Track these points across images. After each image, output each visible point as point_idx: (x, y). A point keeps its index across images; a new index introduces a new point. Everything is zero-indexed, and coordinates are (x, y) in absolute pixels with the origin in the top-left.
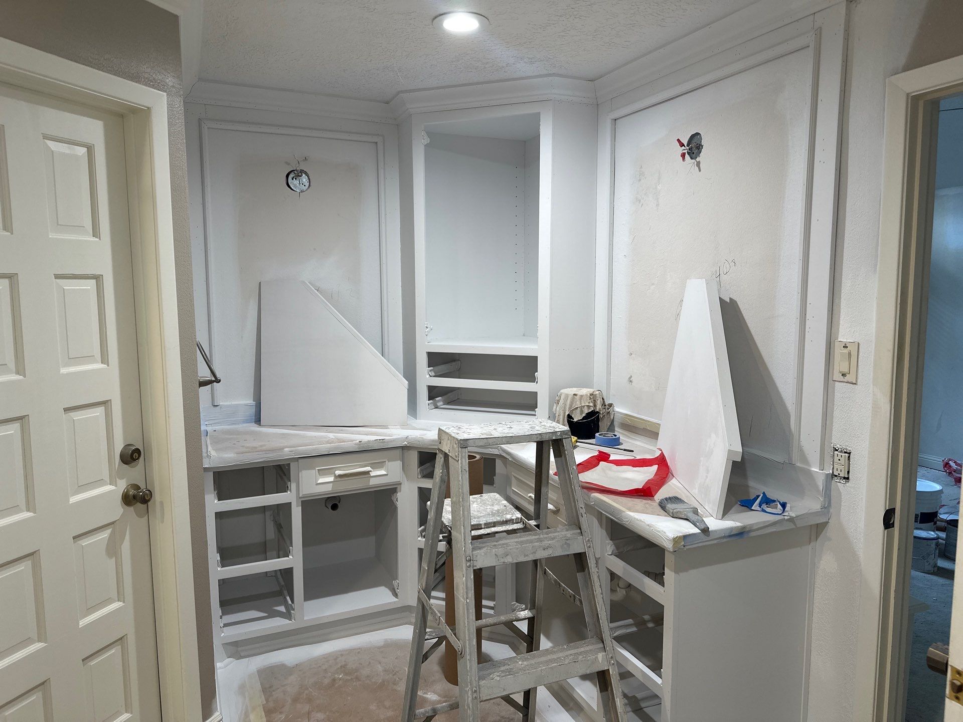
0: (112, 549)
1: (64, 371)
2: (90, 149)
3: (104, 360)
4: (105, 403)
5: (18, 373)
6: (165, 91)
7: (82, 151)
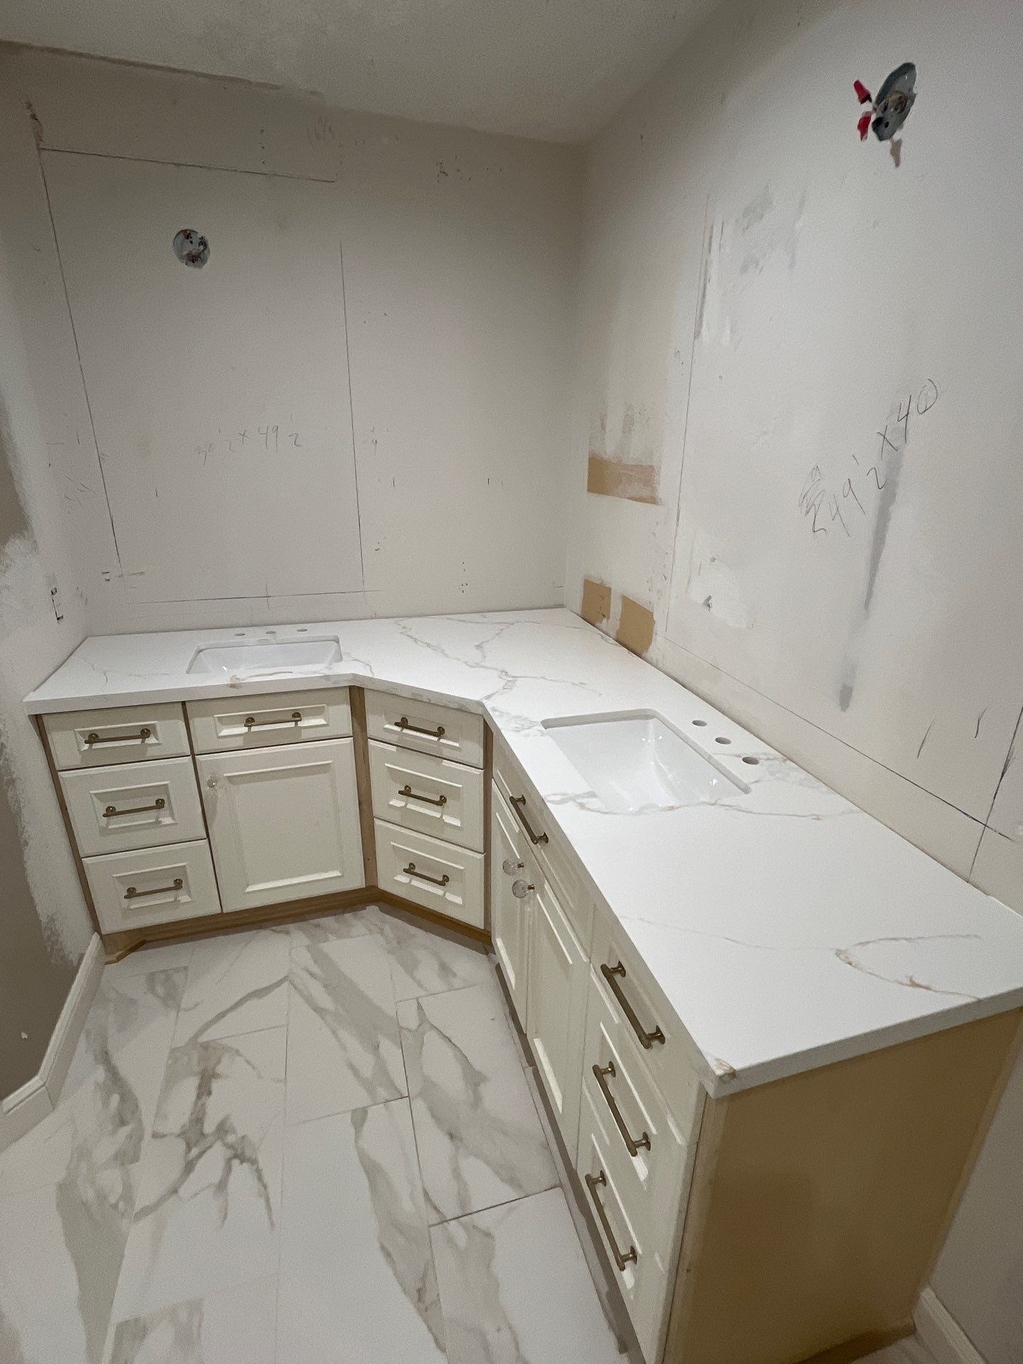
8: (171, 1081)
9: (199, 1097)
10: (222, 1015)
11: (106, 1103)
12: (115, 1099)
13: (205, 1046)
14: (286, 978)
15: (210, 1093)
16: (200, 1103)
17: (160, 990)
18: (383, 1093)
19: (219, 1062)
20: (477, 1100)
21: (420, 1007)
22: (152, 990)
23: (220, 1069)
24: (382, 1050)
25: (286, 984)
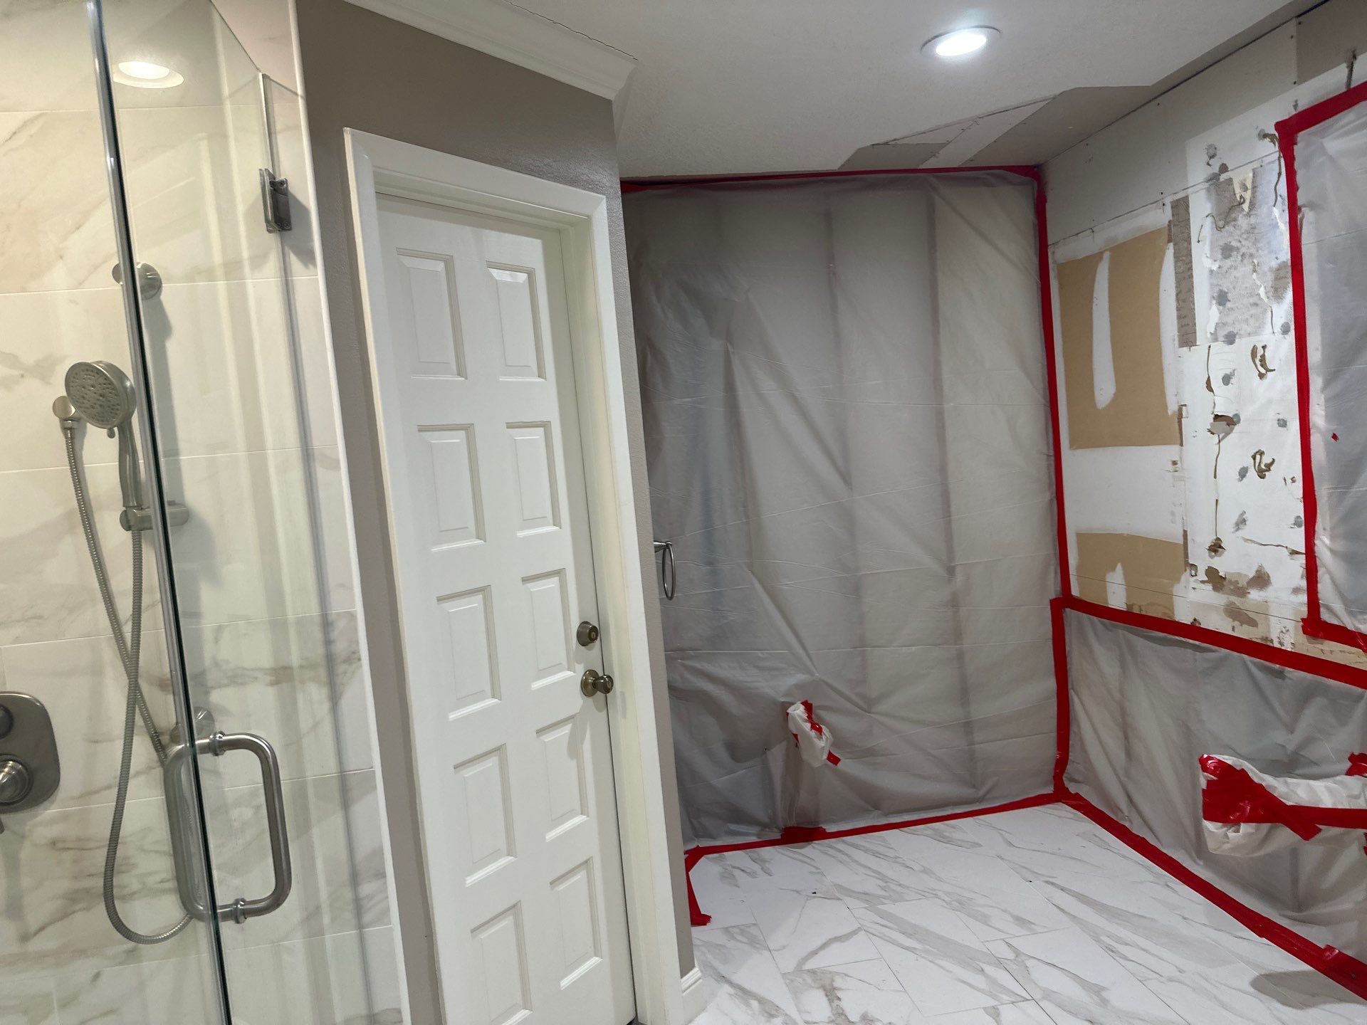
0: (574, 749)
1: (520, 534)
2: (531, 275)
3: (557, 522)
4: (559, 573)
5: (478, 538)
6: (603, 194)
7: (522, 277)
8: (796, 993)
9: (831, 1001)
10: (814, 953)
11: (748, 1005)
12: (755, 1004)
13: (813, 972)
14: (859, 929)
15: (839, 999)
16: (834, 1005)
17: (739, 938)
18: (1005, 998)
19: (833, 980)
20: (1104, 1002)
21: (1009, 945)
22: (733, 938)
23: (836, 985)
24: (986, 971)
25: (863, 932)
